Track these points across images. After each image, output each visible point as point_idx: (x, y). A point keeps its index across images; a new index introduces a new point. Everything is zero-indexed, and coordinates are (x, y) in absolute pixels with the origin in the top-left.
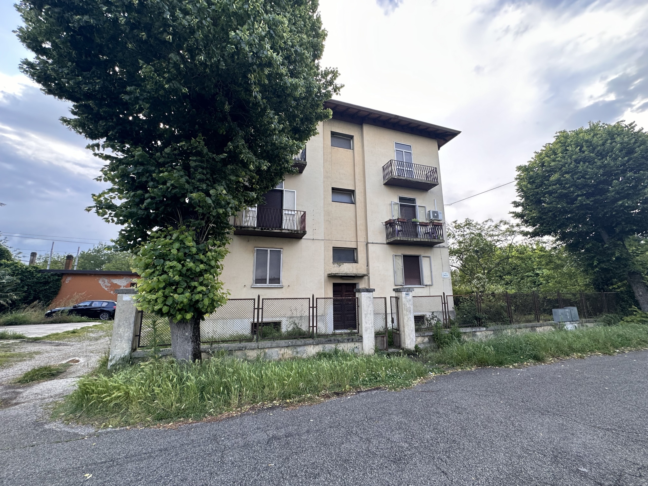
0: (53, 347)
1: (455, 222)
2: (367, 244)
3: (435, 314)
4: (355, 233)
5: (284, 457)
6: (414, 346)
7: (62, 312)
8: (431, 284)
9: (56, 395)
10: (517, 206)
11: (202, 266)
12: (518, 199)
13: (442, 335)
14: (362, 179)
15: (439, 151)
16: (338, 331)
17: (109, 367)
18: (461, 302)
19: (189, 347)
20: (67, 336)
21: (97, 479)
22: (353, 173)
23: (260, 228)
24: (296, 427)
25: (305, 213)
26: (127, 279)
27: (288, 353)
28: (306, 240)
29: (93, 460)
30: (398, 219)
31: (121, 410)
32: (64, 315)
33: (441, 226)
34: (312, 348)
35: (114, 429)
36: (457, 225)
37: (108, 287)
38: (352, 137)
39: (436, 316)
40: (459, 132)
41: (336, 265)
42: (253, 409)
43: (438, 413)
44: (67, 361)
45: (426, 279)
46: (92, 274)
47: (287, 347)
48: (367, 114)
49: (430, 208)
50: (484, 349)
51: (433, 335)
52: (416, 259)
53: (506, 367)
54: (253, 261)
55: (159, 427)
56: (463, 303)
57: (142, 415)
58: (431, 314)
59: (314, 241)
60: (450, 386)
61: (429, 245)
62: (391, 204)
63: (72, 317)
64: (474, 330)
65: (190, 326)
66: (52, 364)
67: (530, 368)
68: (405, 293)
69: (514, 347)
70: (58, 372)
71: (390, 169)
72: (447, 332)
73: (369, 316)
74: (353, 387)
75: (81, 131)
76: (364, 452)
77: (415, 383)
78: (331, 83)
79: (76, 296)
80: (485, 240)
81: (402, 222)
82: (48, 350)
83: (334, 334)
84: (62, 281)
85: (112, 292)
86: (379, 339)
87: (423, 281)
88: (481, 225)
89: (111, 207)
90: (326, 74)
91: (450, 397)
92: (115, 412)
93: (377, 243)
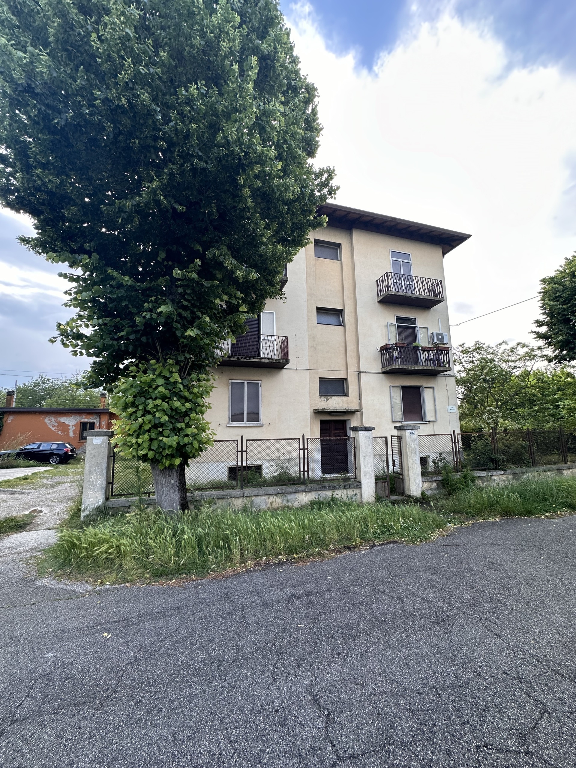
0: (9, 495)
1: (462, 345)
2: (359, 373)
3: (443, 455)
4: (345, 361)
5: (313, 617)
6: (420, 492)
7: (9, 455)
8: (434, 420)
9: (32, 550)
10: (540, 326)
11: (188, 405)
12: (542, 318)
13: (453, 480)
14: (352, 296)
15: (444, 260)
16: (328, 476)
17: (82, 518)
18: (473, 441)
19: (176, 496)
20: (19, 483)
21: (118, 639)
22: (341, 289)
23: (236, 357)
24: (314, 585)
25: (287, 338)
26: (76, 417)
27: (277, 501)
28: (289, 371)
29: (105, 618)
30: (396, 343)
31: (115, 566)
32: (11, 459)
33: (448, 351)
34: (304, 496)
35: (112, 587)
36: (464, 349)
37: (55, 426)
38: (339, 246)
39: (444, 458)
40: (469, 236)
41: (323, 399)
42: (258, 564)
43: (471, 569)
44: (30, 511)
45: (429, 415)
46: (37, 412)
47: (276, 494)
48: (357, 216)
49: (434, 329)
50: (508, 496)
51: (442, 480)
52: (417, 390)
53: (536, 517)
54: (227, 396)
55: (162, 585)
56: (476, 442)
57: (139, 571)
58: (438, 455)
59: (298, 371)
60: (476, 539)
61: (433, 374)
62: (387, 326)
63: (19, 461)
64: (490, 474)
65: (175, 473)
66: (14, 514)
67: (566, 518)
68: (409, 431)
69: (544, 494)
70: (24, 524)
71: (386, 283)
72: (458, 477)
73: (368, 458)
74: (365, 541)
75: (40, 251)
76: (400, 612)
77: (435, 535)
78: (325, 184)
79: (20, 437)
80: (499, 367)
81: (401, 348)
82: (5, 499)
83: (323, 480)
84: (4, 420)
85: (60, 433)
86: (380, 485)
87: (425, 416)
88: (495, 348)
89: (79, 336)
90: (321, 174)
91: (480, 551)
92: (108, 568)
93: (371, 373)
